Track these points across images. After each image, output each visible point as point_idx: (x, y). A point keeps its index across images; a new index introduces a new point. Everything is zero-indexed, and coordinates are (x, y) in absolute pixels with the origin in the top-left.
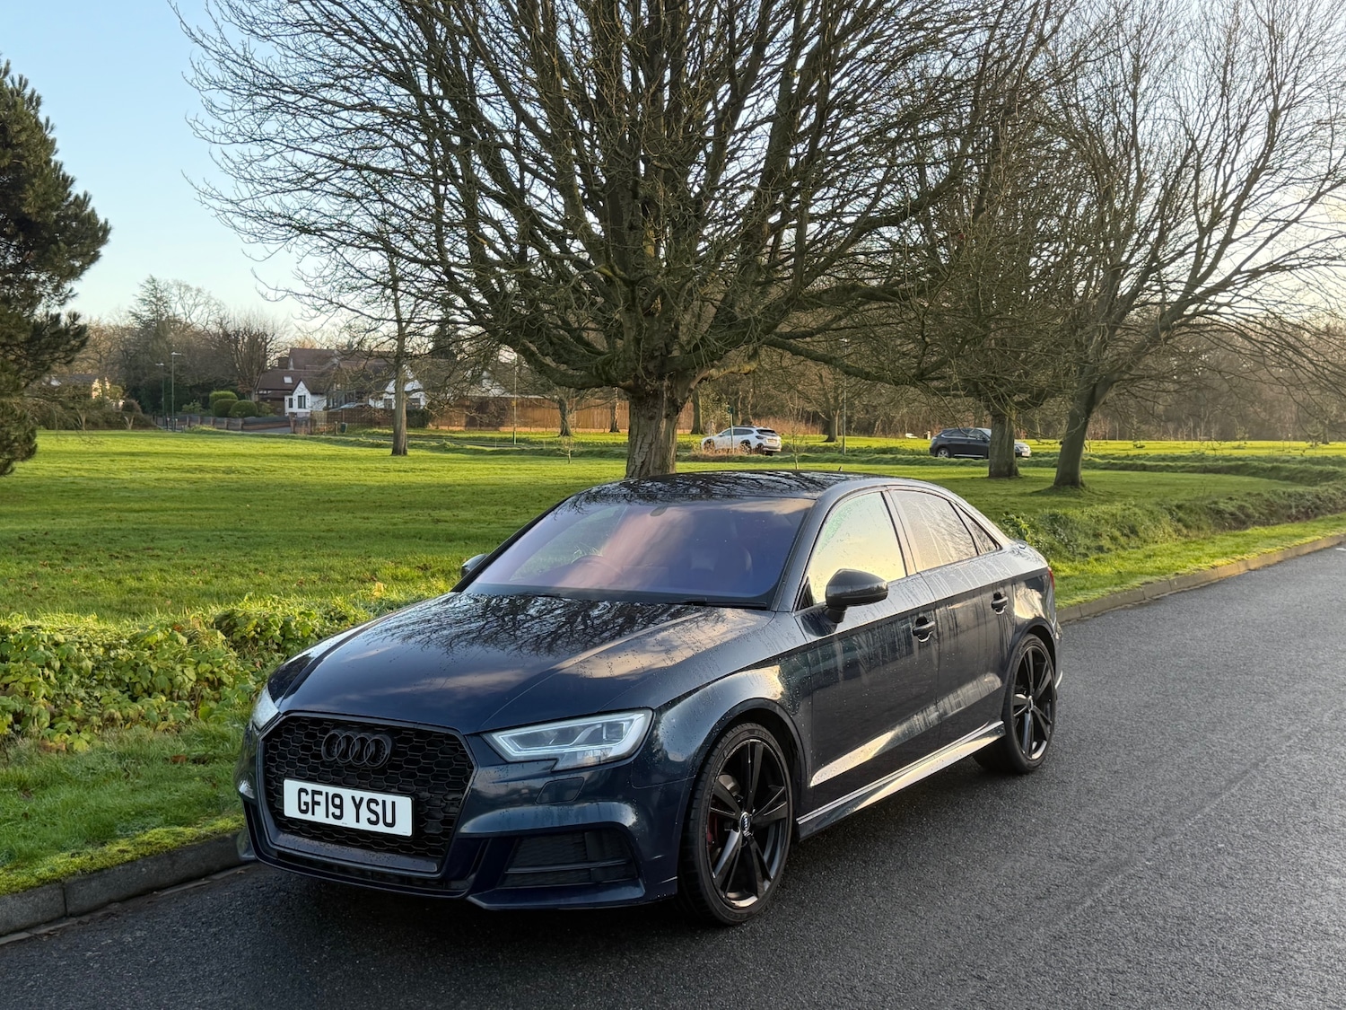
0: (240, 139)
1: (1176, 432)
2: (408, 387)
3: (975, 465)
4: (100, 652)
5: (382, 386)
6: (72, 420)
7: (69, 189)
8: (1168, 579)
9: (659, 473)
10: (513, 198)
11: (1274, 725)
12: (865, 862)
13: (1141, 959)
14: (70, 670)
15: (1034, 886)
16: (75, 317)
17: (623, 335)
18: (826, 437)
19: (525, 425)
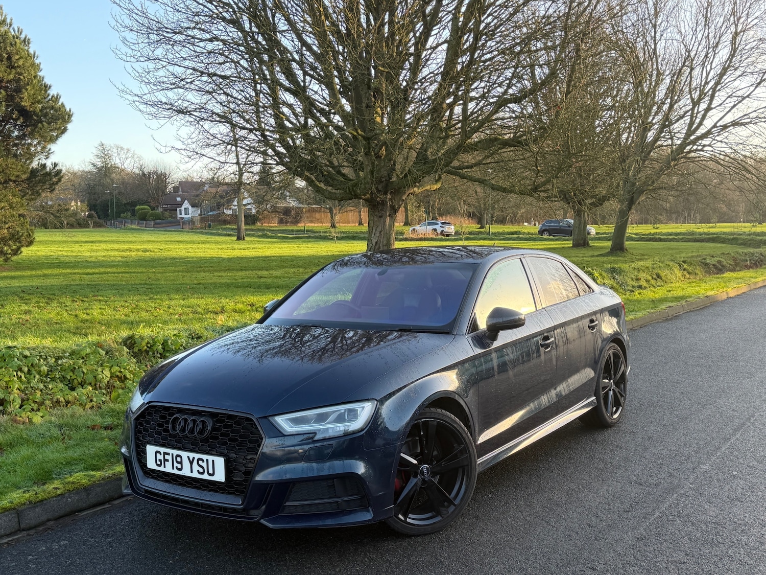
0: (142, 59)
1: (677, 219)
2: (245, 202)
3: (564, 240)
4: (52, 361)
5: (230, 202)
6: (58, 224)
7: (49, 92)
8: (682, 304)
9: (385, 248)
10: (299, 91)
11: (756, 393)
12: (515, 488)
13: (694, 553)
14: (34, 372)
15: (622, 503)
16: (56, 165)
17: (363, 169)
18: (479, 226)
19: (311, 222)
